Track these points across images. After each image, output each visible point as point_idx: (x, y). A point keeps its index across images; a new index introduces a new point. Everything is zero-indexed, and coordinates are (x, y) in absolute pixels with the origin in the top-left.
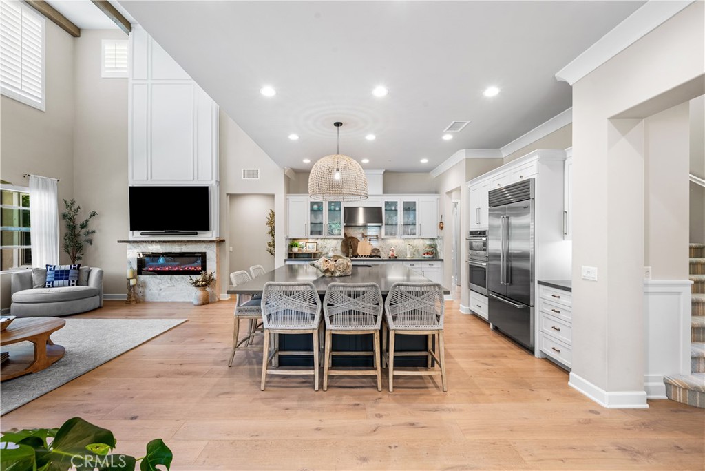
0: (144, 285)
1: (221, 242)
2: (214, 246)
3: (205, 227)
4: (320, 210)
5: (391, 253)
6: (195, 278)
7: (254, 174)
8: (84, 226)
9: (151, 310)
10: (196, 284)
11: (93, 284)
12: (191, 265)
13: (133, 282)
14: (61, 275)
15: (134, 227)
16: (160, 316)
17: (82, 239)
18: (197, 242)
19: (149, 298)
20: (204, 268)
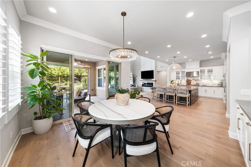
0: (143, 88)
1: (156, 81)
2: (154, 81)
3: (153, 78)
4: (179, 73)
5: (203, 84)
6: (151, 87)
7: (163, 67)
8: (135, 78)
9: (144, 92)
10: (151, 88)
11: (136, 87)
12: (150, 85)
13: (141, 87)
14: (133, 85)
15: (142, 78)
16: (145, 93)
17: (135, 80)
18: (151, 81)
19: (144, 91)
20: (153, 86)
